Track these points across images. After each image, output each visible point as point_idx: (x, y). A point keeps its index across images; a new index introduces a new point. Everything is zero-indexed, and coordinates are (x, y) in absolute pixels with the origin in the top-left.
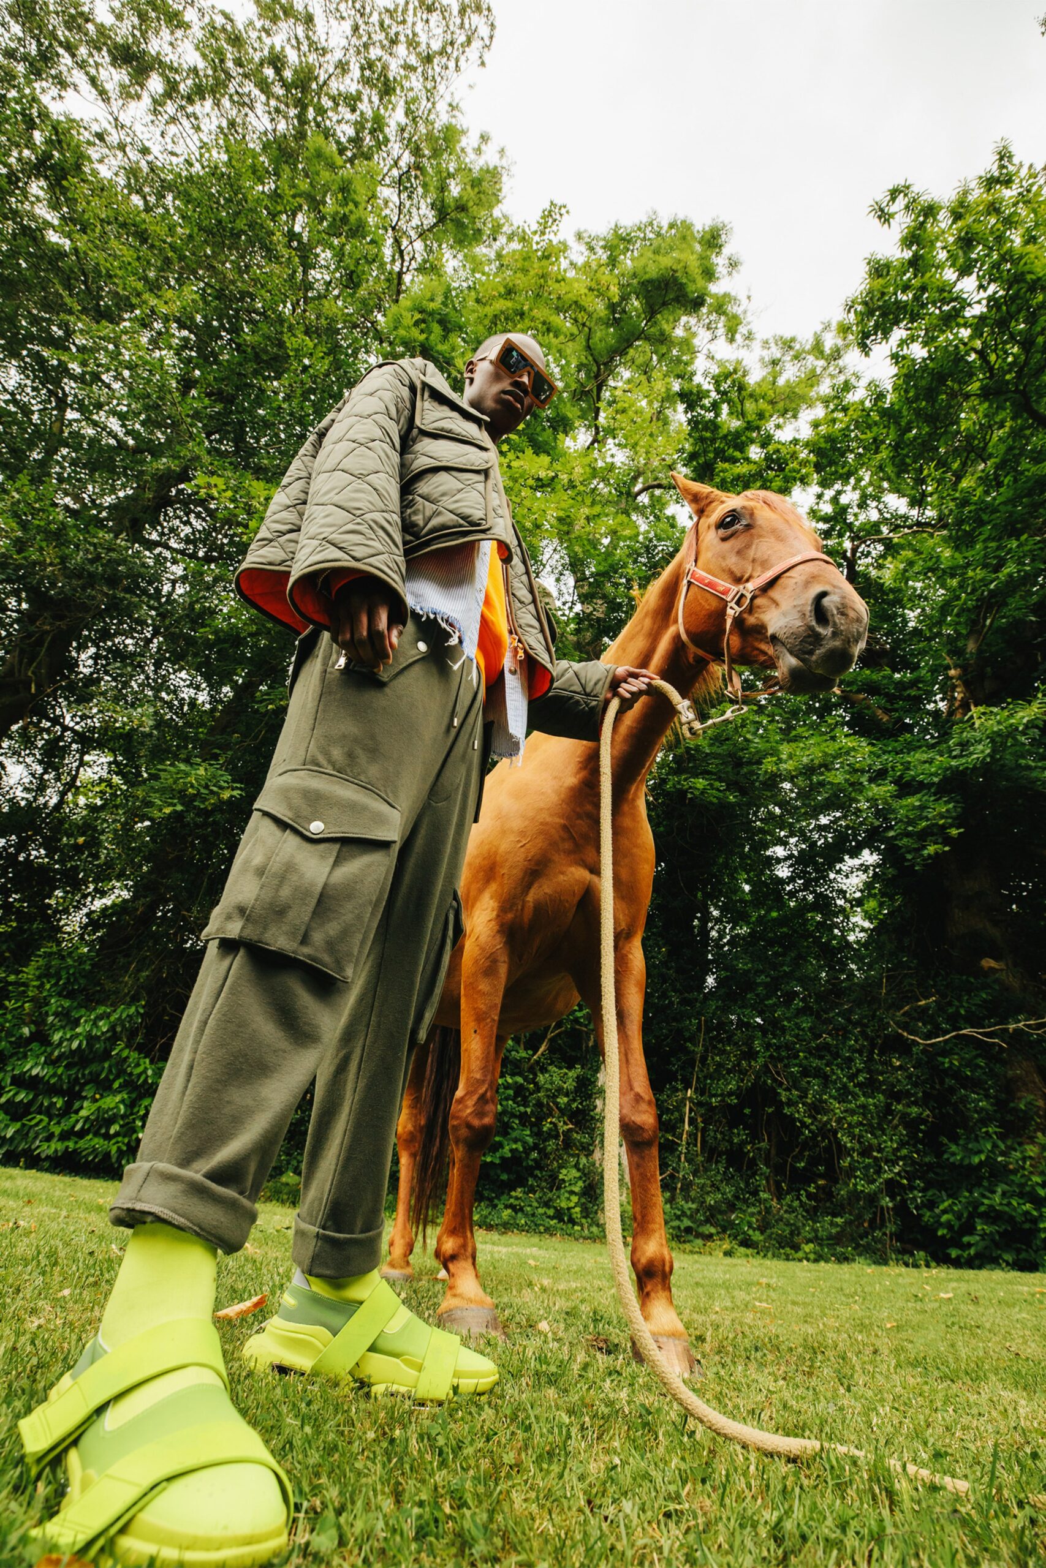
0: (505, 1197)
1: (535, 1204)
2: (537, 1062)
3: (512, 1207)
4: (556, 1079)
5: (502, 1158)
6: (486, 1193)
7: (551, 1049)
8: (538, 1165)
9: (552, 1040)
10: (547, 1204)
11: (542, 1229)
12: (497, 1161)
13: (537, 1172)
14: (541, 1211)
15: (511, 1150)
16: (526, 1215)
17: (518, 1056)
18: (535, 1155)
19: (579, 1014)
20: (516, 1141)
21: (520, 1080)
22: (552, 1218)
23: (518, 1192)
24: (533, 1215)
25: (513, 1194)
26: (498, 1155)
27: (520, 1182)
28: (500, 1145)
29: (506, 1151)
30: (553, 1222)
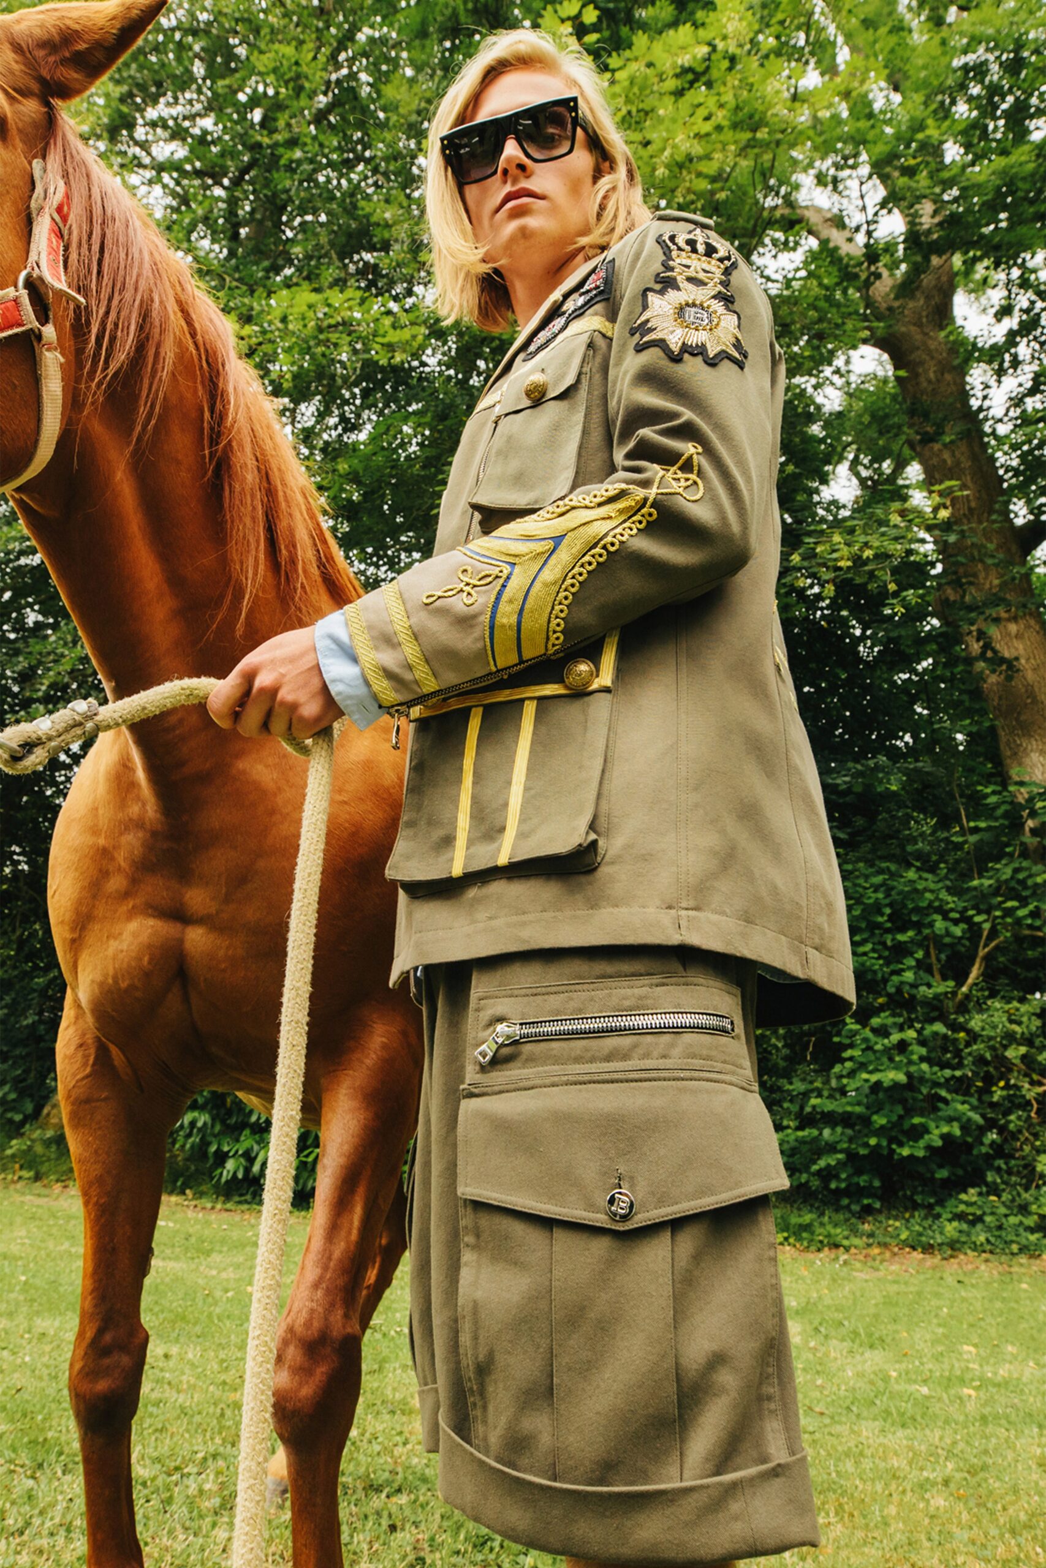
0: (951, 1202)
1: (1003, 1210)
2: (967, 997)
3: (960, 1217)
4: (1000, 1018)
5: (929, 1147)
6: (918, 1198)
7: (990, 975)
8: (998, 1150)
9: (987, 958)
10: (1024, 1209)
11: (1015, 1248)
12: (921, 1153)
13: (1000, 1163)
14: (1013, 1220)
15: (943, 1137)
16: (989, 1229)
17: (930, 993)
18: (993, 1136)
19: (1021, 913)
20: (950, 1120)
21: (939, 1027)
22: (1032, 1230)
23: (972, 1194)
24: (1000, 1227)
25: (963, 1197)
26: (922, 1143)
27: (975, 1178)
28: (924, 1130)
29: (934, 1138)
30: (1033, 1238)
